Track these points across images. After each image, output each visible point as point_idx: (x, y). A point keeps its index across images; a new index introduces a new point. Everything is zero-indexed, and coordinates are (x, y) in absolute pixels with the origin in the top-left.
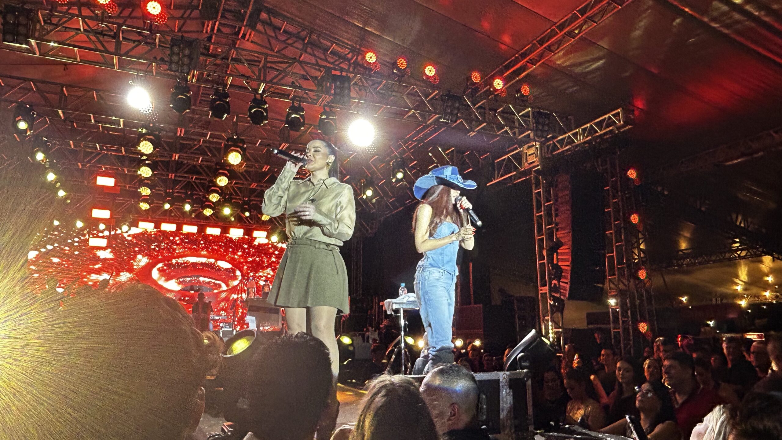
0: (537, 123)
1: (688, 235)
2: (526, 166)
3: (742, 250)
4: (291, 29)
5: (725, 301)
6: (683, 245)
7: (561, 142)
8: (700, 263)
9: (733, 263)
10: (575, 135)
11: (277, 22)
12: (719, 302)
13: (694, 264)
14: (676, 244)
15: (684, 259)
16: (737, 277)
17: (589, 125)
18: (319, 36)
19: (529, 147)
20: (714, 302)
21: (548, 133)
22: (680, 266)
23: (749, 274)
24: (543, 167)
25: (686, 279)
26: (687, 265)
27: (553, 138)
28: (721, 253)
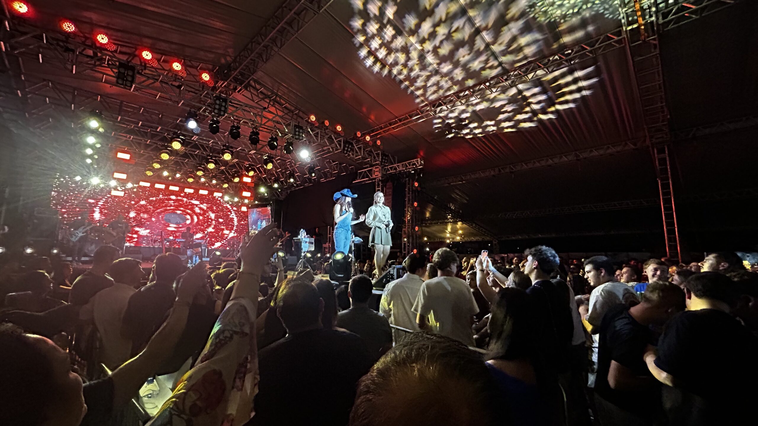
0: (382, 159)
1: (430, 210)
2: (374, 177)
3: (451, 219)
4: (265, 91)
5: (441, 240)
6: (428, 215)
7: (391, 168)
8: (435, 223)
9: (446, 224)
10: (398, 166)
11: (258, 86)
12: (438, 240)
13: (431, 224)
14: (425, 214)
15: (428, 221)
16: (447, 229)
17: (404, 163)
18: (280, 98)
19: (376, 168)
20: (436, 240)
21: (386, 163)
22: (426, 224)
23: (452, 229)
24: (382, 177)
25: (428, 229)
26: (429, 224)
27: (388, 166)
28: (443, 219)
